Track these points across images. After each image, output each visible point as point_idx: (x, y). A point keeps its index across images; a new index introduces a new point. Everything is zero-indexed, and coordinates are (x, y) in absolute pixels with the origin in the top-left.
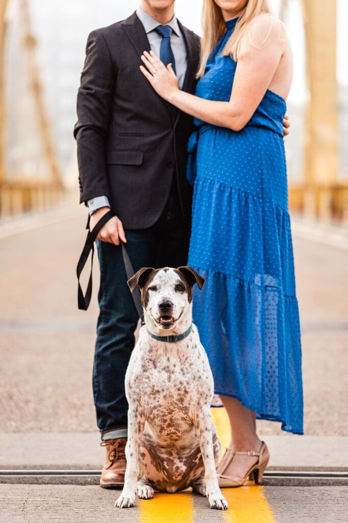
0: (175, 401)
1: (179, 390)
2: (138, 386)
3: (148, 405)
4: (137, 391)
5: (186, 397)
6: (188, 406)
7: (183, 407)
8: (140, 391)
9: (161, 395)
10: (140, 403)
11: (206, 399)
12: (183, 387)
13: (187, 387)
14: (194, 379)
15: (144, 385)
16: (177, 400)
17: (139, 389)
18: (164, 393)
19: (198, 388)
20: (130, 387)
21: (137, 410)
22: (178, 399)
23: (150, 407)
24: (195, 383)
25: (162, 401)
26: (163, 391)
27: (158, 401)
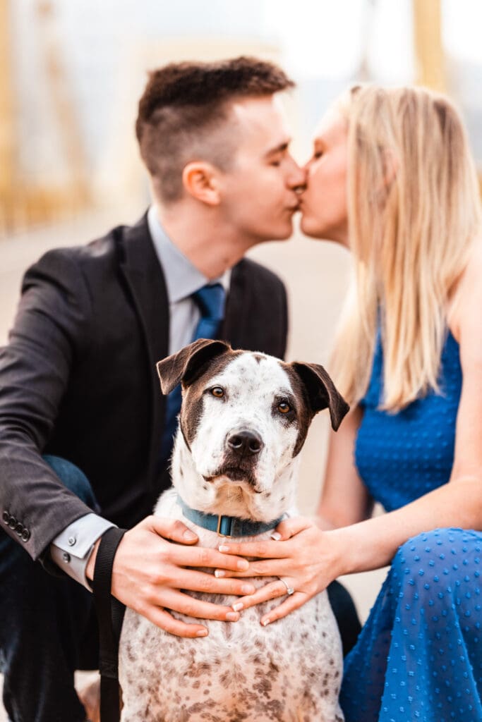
0: (251, 690)
1: (257, 660)
2: (152, 654)
3: (178, 700)
4: (150, 666)
5: (274, 679)
6: (280, 698)
7: (269, 703)
8: (157, 666)
9: (215, 677)
10: (156, 697)
11: (325, 683)
12: (265, 654)
13: (275, 655)
14: (291, 638)
15: (167, 652)
16: (254, 687)
17: (155, 662)
18: (222, 671)
19: (302, 661)
20: (132, 658)
21: (147, 712)
22: (258, 685)
23: (184, 706)
24: (293, 649)
25: (218, 692)
26: (218, 662)
27: (206, 692)
